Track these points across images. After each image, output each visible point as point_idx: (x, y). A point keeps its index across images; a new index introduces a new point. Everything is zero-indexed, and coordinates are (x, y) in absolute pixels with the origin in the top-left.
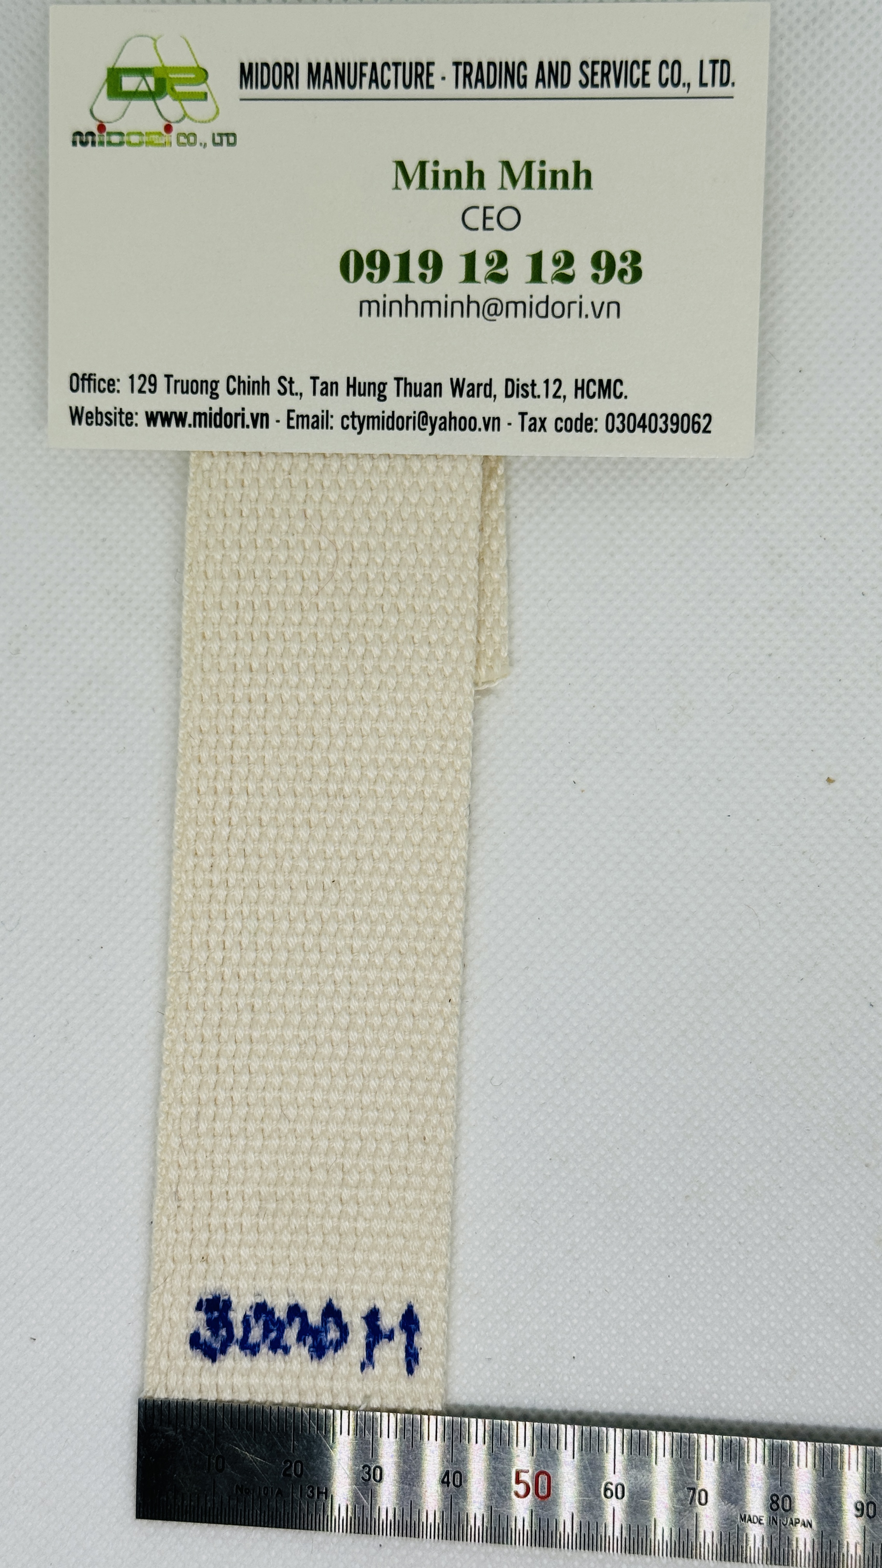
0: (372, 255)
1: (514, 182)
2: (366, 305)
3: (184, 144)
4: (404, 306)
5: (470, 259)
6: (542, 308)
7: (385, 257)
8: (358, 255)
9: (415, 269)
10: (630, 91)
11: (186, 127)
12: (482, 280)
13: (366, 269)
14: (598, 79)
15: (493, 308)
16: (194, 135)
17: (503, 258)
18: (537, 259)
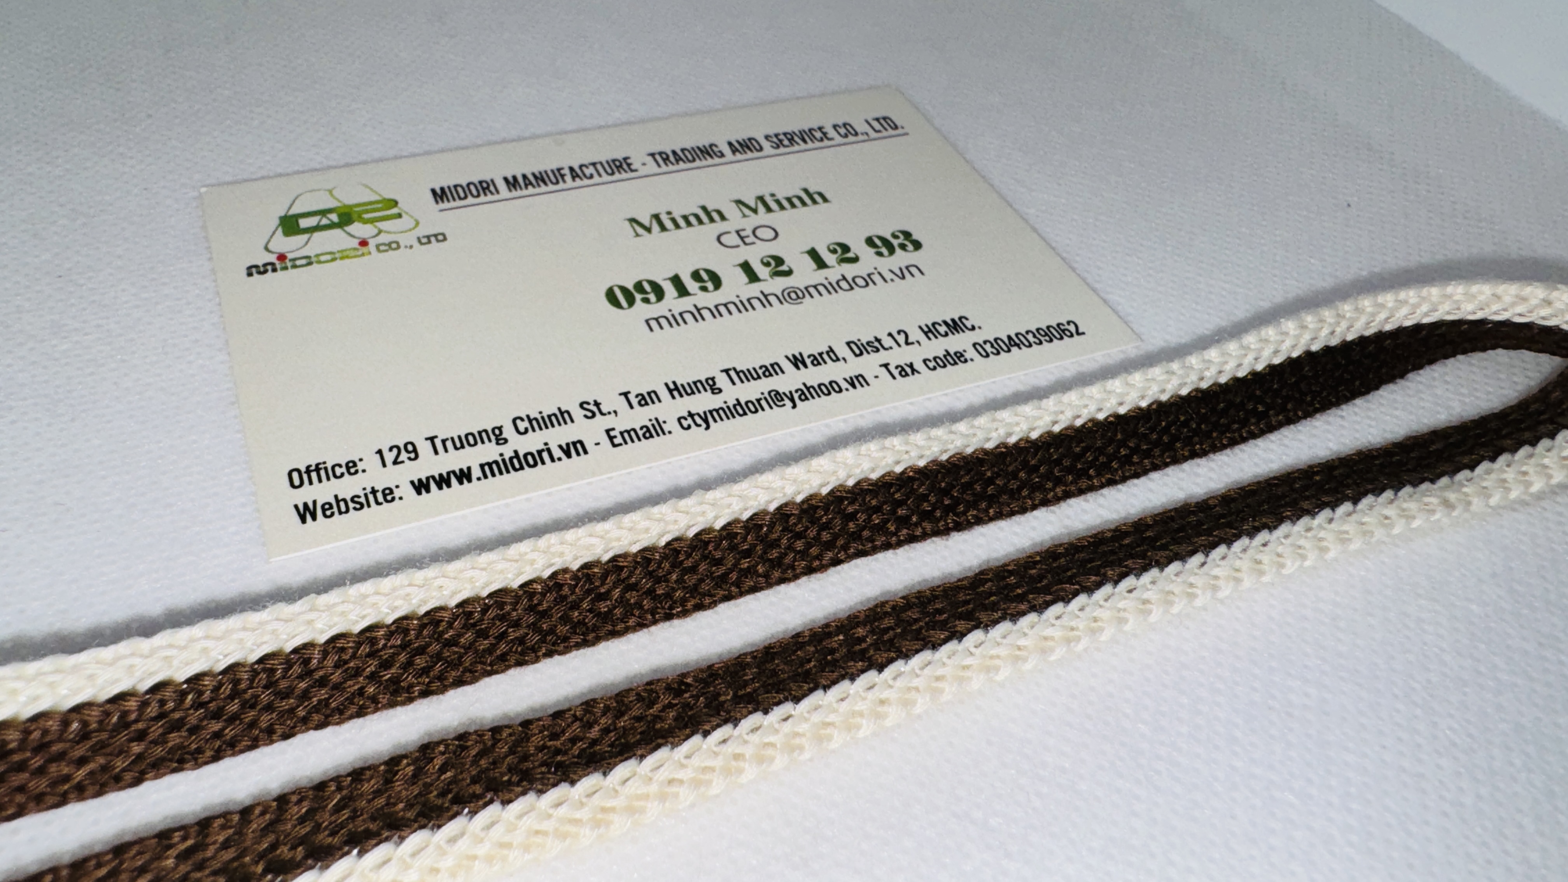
0: (639, 287)
1: (755, 211)
2: (653, 324)
3: (386, 251)
4: (698, 313)
5: (746, 267)
6: (844, 284)
7: (653, 284)
8: (624, 290)
9: (692, 286)
10: (818, 144)
11: (384, 238)
12: (768, 278)
13: (638, 297)
14: (786, 142)
15: (793, 296)
16: (397, 243)
17: (779, 261)
18: (813, 254)
